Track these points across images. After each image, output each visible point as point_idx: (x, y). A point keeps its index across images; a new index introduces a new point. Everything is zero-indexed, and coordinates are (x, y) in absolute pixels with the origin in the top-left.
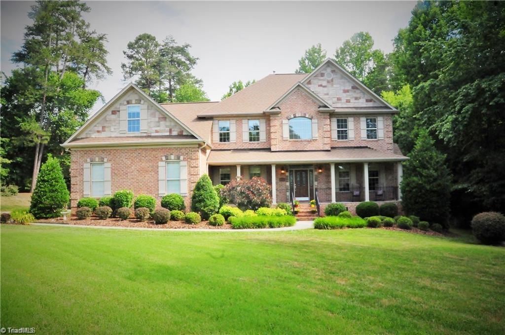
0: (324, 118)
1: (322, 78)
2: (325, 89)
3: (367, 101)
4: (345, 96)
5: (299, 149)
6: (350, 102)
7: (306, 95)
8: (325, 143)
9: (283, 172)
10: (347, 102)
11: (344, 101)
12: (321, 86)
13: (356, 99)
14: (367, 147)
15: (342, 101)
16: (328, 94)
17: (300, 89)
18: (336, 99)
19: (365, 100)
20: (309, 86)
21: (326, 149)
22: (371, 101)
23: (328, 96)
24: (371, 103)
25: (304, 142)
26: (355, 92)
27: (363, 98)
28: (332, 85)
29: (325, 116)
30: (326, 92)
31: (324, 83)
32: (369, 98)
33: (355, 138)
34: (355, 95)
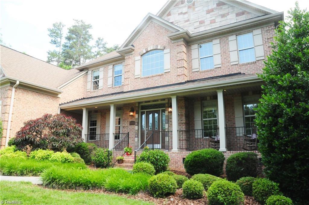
0: (177, 45)
1: (182, 5)
2: (186, 16)
3: (238, 15)
4: (208, 18)
5: (150, 87)
6: (215, 22)
7: (159, 26)
8: (179, 74)
9: (132, 114)
10: (211, 23)
11: (207, 22)
12: (181, 13)
13: (223, 16)
14: (240, 73)
15: (206, 23)
16: (188, 20)
17: (153, 21)
18: (198, 24)
19: (235, 15)
20: (169, 17)
21: (179, 82)
22: (243, 13)
23: (189, 22)
24: (244, 16)
25: (155, 78)
26: (221, 8)
27: (232, 13)
28: (194, 9)
29: (180, 43)
30: (186, 19)
31: (185, 10)
32: (241, 11)
33: (222, 64)
34: (222, 12)
